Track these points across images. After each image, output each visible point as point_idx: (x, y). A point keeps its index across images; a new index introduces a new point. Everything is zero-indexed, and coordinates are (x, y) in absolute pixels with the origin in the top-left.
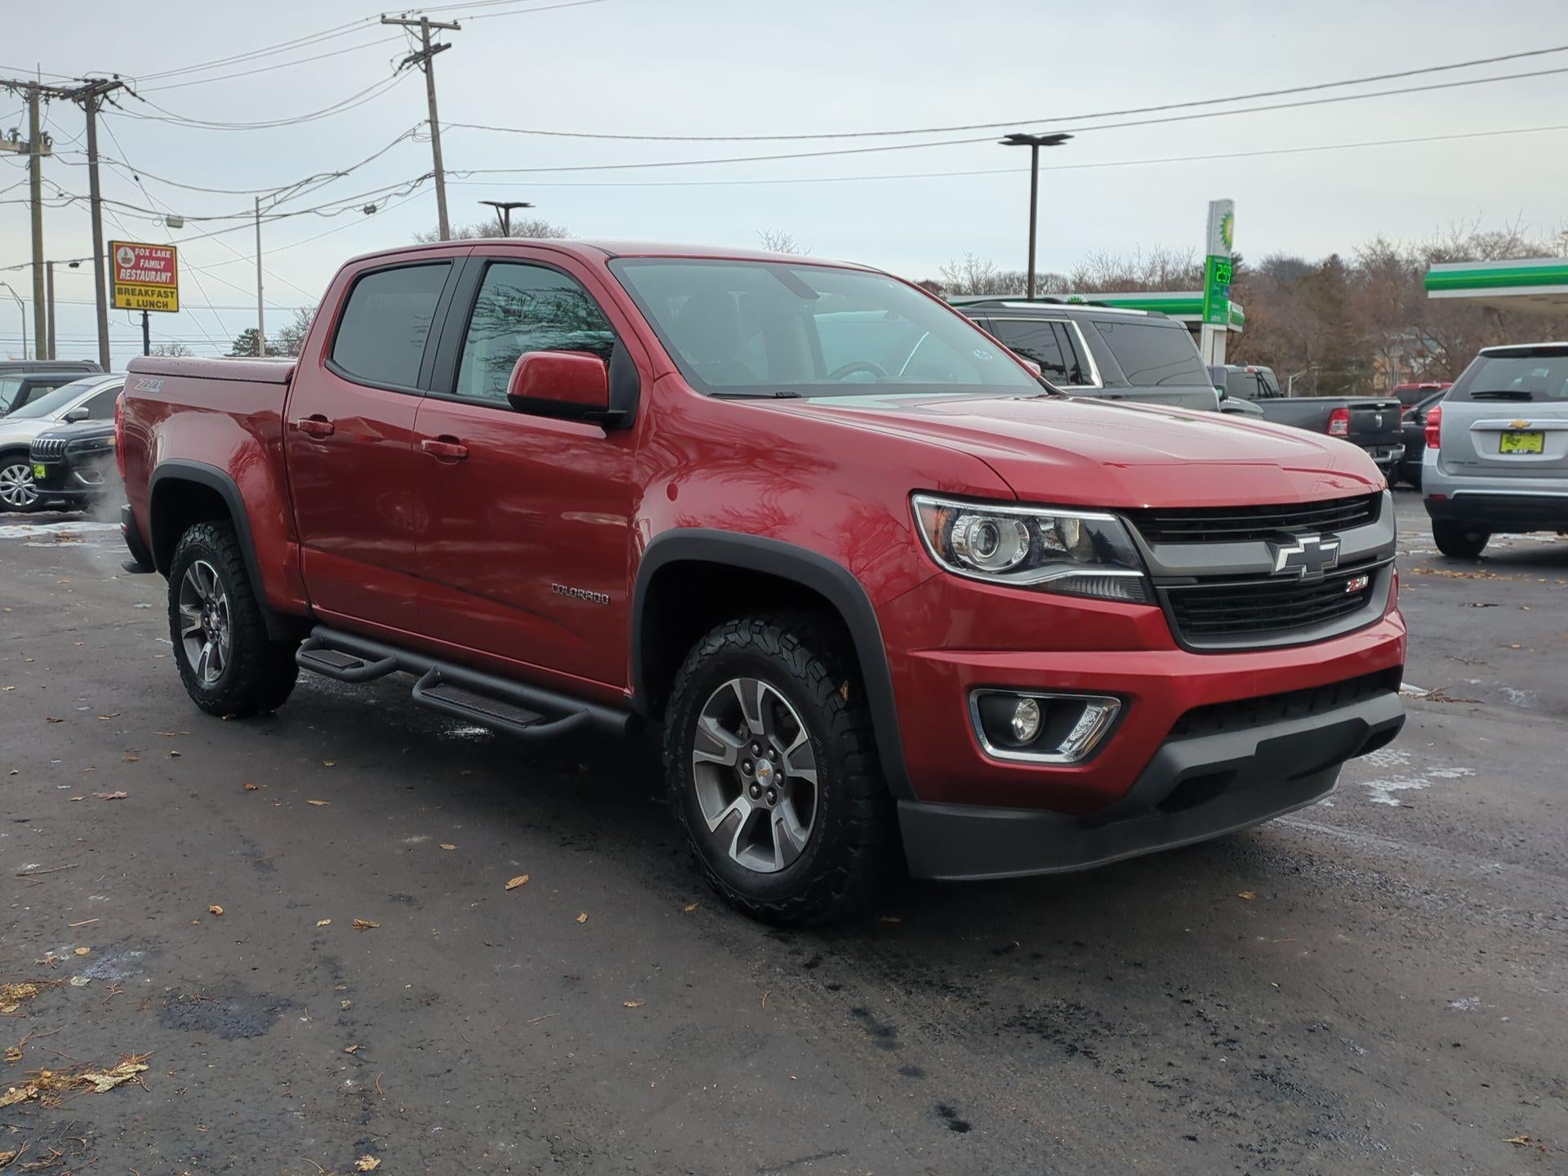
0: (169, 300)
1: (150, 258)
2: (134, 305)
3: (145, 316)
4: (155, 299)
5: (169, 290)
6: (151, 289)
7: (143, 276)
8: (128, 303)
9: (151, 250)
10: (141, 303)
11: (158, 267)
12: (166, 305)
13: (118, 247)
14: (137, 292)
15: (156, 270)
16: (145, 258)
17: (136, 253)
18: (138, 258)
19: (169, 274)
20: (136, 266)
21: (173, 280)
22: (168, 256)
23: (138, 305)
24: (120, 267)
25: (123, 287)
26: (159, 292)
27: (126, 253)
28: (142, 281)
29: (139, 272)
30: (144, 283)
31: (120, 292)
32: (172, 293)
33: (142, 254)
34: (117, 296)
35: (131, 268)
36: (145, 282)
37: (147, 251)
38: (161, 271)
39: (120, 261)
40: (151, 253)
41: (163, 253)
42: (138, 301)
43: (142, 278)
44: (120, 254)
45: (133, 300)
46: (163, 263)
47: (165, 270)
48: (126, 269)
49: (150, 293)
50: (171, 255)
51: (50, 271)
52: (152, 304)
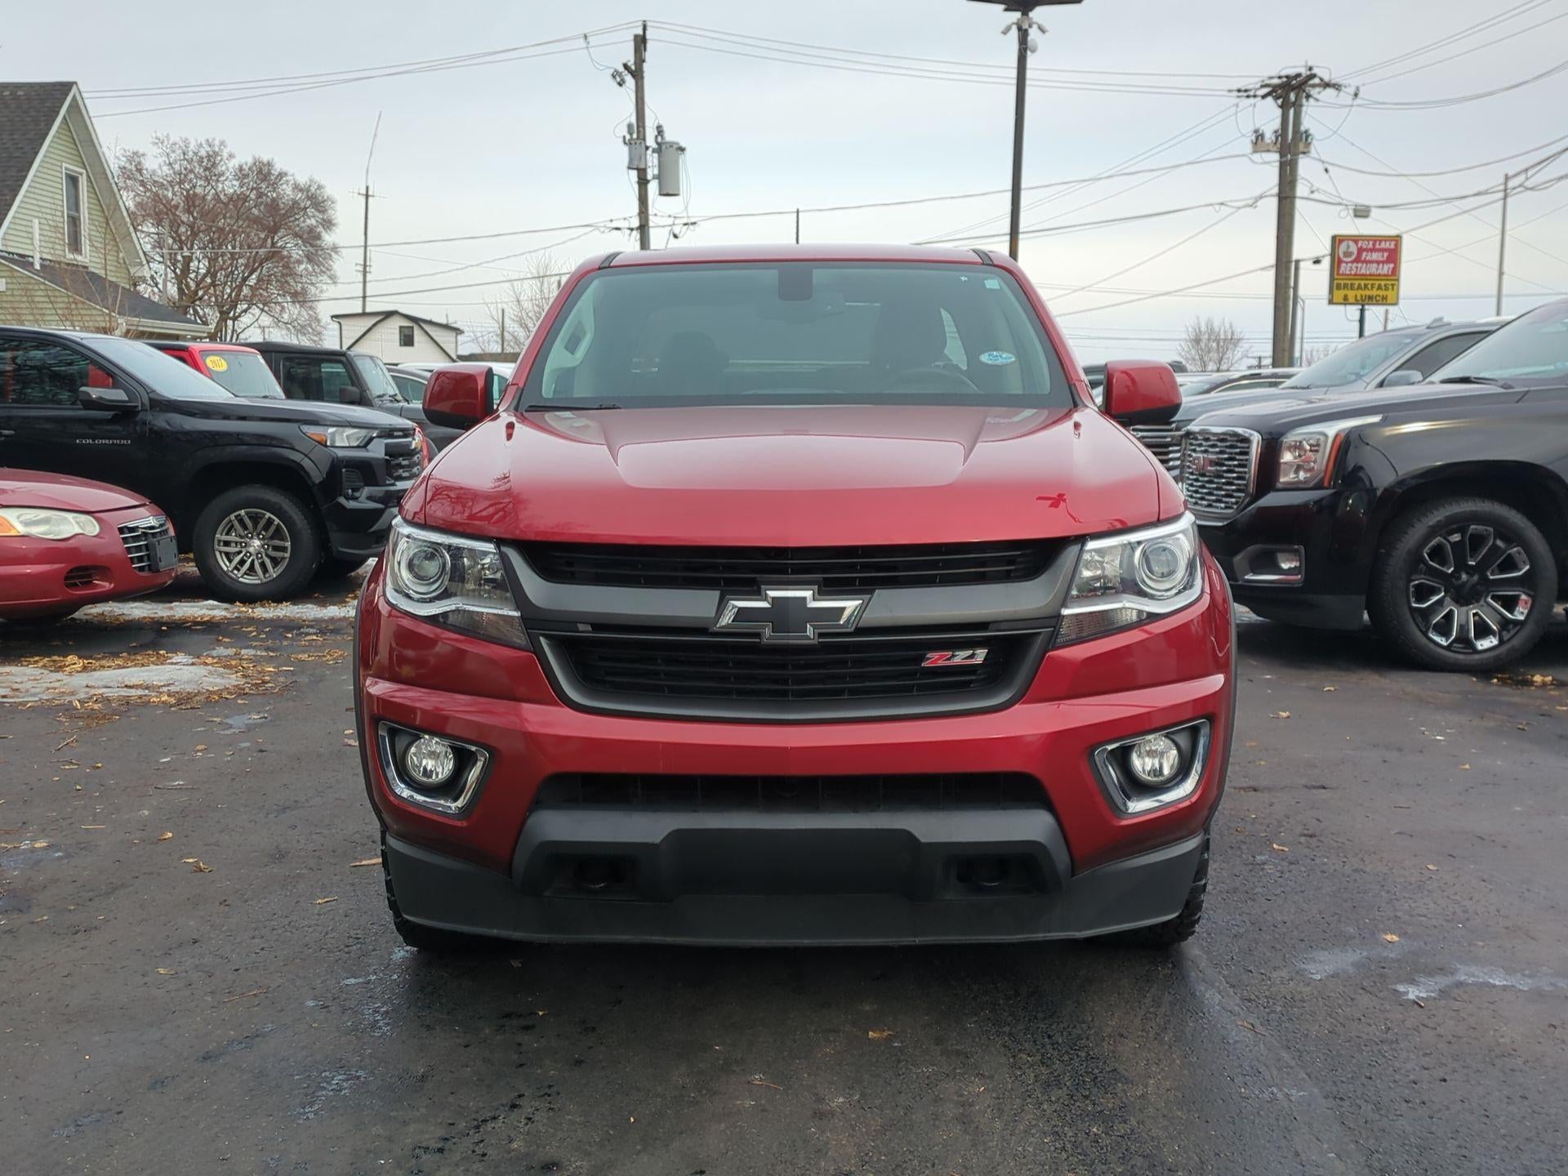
0: (1389, 293)
1: (1373, 250)
2: (1351, 300)
3: (1362, 311)
4: (1374, 292)
5: (1390, 282)
6: (1370, 282)
7: (1364, 269)
8: (1346, 298)
9: (1375, 241)
10: (1359, 298)
11: (1381, 259)
12: (1385, 298)
13: (1341, 241)
14: (1356, 286)
15: (1378, 262)
16: (1367, 250)
17: (1359, 245)
18: (1360, 251)
19: (1392, 266)
20: (1357, 260)
21: (1395, 272)
22: (1392, 246)
23: (1356, 300)
24: (1340, 261)
25: (1342, 282)
26: (1380, 285)
27: (1348, 247)
28: (1363, 275)
29: (1360, 265)
30: (1364, 277)
31: (1339, 287)
32: (1393, 285)
33: (1365, 247)
34: (1335, 292)
35: (1352, 262)
36: (1366, 275)
37: (1371, 243)
38: (1383, 262)
39: (1341, 255)
40: (1374, 245)
41: (1388, 243)
42: (1356, 296)
43: (1363, 271)
44: (1343, 248)
45: (1351, 294)
46: (1386, 255)
47: (1388, 261)
48: (1347, 263)
49: (1369, 286)
50: (1396, 245)
51: (1297, 269)
52: (1370, 298)
